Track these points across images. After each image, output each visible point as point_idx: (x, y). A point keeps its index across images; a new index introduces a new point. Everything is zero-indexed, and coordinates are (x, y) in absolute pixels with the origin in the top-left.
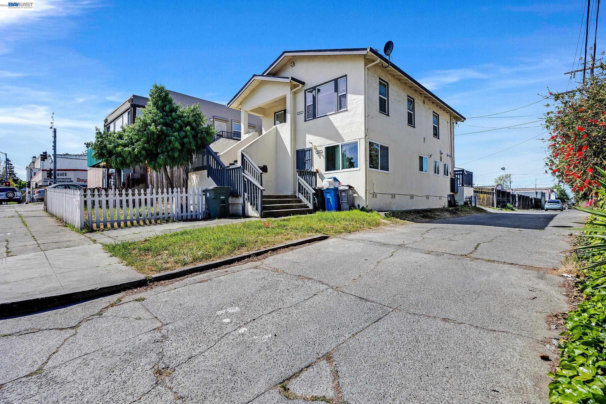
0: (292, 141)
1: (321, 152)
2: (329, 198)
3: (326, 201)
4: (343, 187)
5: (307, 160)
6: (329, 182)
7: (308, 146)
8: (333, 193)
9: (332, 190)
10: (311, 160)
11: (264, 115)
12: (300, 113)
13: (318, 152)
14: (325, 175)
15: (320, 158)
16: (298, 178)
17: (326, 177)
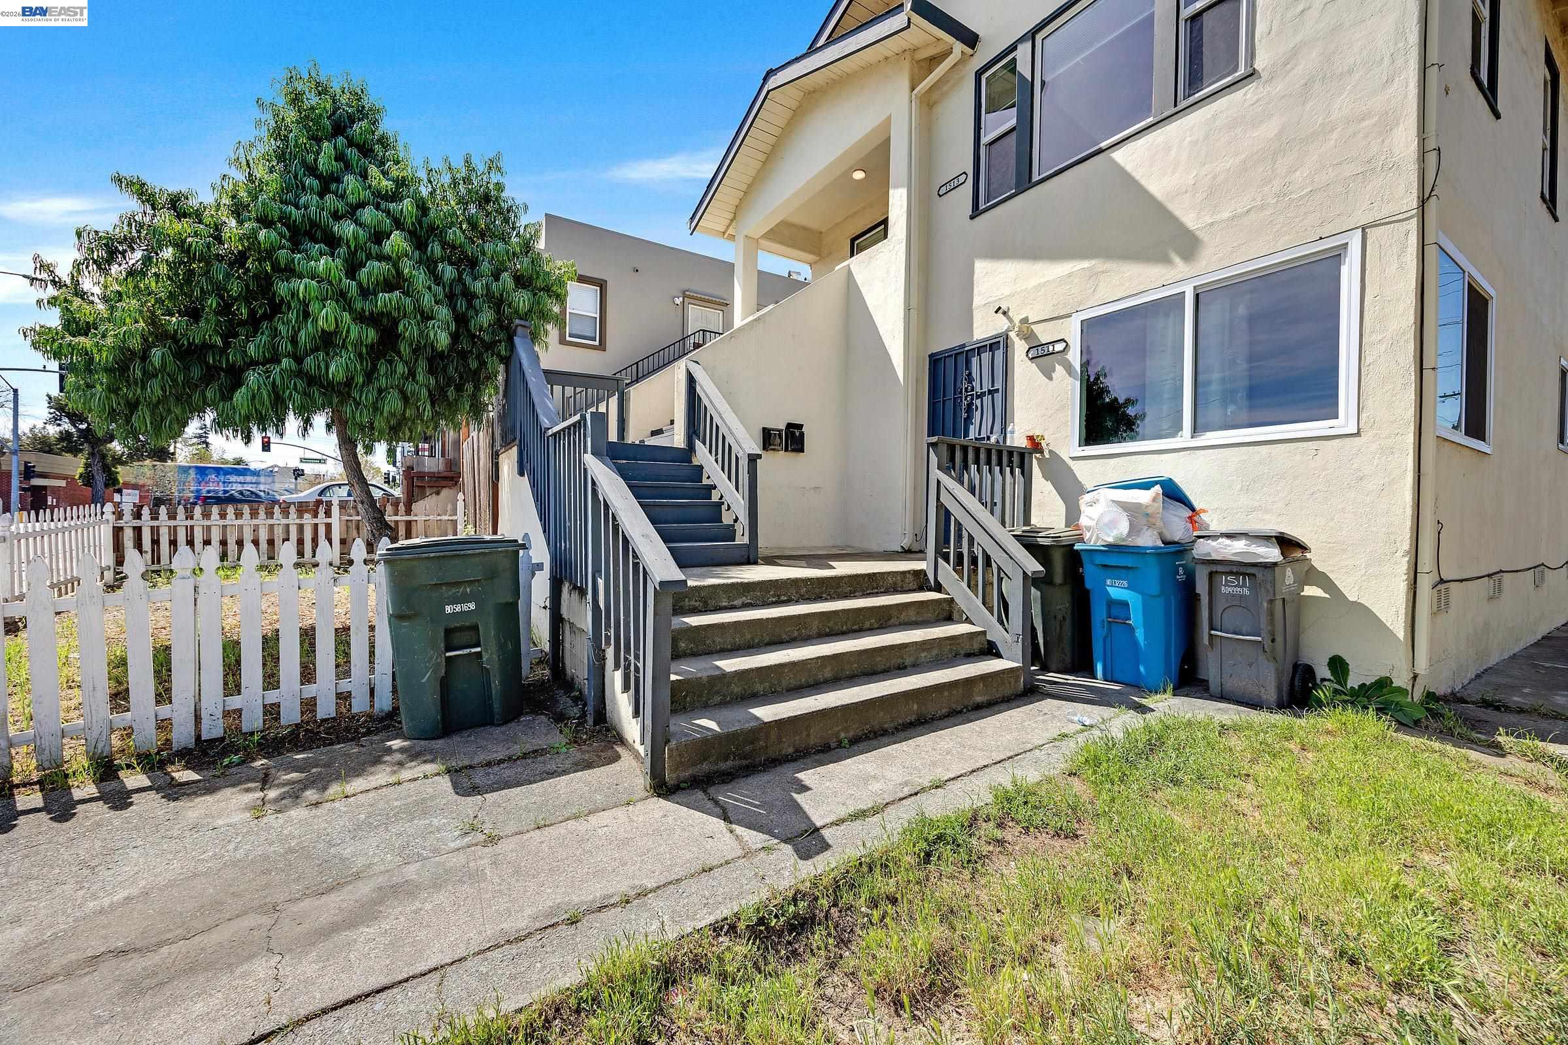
0: (914, 313)
1: (1059, 347)
2: (1124, 605)
3: (1099, 614)
5: (980, 396)
6: (1125, 506)
7: (984, 328)
8: (1152, 574)
10: (1002, 393)
11: (819, 254)
12: (951, 186)
13: (1041, 353)
14: (1076, 467)
15: (1050, 378)
16: (939, 482)
17: (1085, 473)
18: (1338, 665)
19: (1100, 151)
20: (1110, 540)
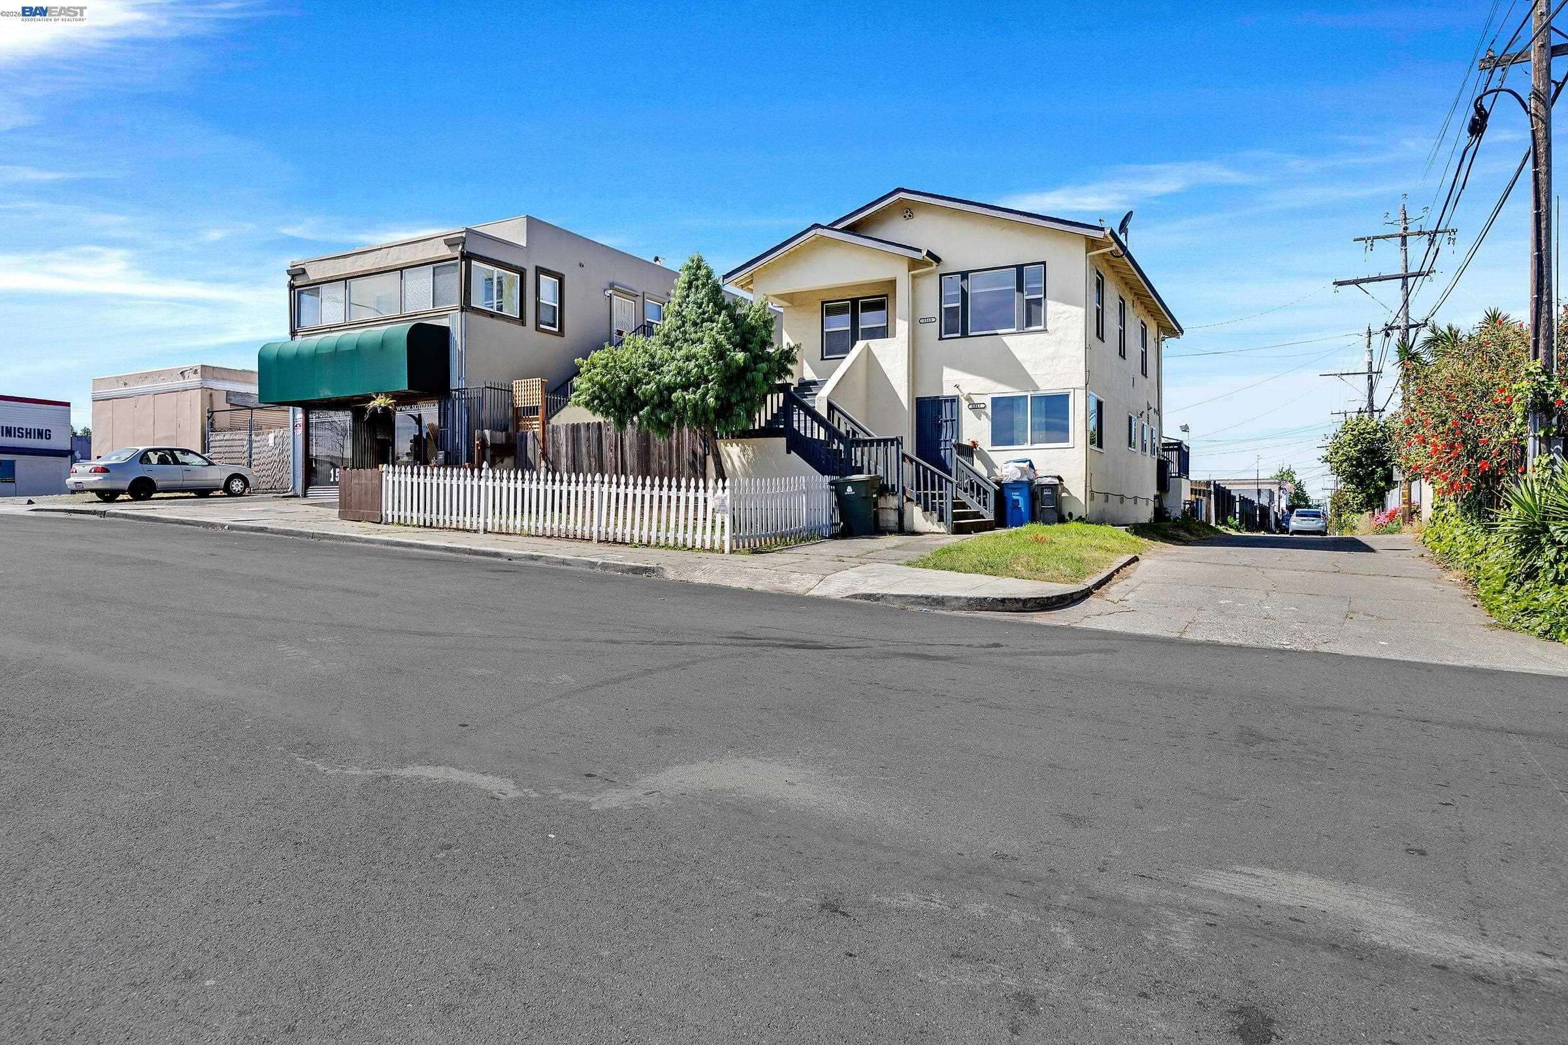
0: (912, 378)
1: (982, 406)
2: (1018, 501)
3: (1010, 505)
4: (1049, 479)
5: (946, 421)
6: (1019, 468)
7: (948, 391)
8: (1026, 491)
9: (1026, 485)
10: (956, 422)
12: (928, 321)
13: (974, 407)
14: (990, 454)
15: (980, 419)
16: (957, 459)
17: (994, 456)
18: (1070, 515)
19: (997, 334)
20: (1015, 479)
